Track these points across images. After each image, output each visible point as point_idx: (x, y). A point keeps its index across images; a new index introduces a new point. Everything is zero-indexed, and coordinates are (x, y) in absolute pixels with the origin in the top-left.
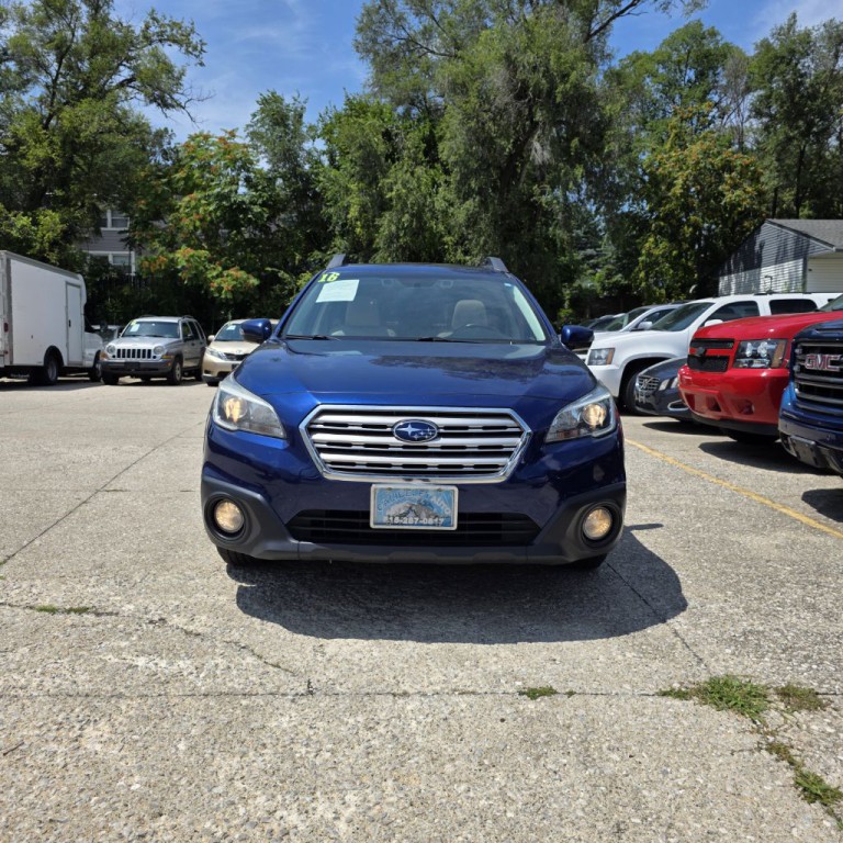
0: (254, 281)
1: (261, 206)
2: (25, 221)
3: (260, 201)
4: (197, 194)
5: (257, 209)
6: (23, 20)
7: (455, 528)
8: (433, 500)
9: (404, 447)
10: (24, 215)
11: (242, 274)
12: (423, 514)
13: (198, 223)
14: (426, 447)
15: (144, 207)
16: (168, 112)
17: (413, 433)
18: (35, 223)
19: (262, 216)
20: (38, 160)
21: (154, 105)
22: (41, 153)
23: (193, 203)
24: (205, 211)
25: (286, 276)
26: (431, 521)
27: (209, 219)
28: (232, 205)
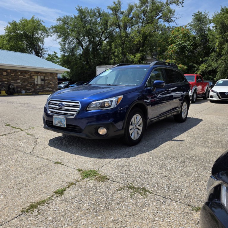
0: (186, 67)
1: (190, 46)
2: (132, 57)
3: (190, 45)
4: (173, 45)
5: (189, 47)
6: (137, 7)
7: (65, 127)
8: (62, 120)
9: (59, 108)
10: (132, 55)
11: (183, 66)
12: (61, 123)
13: (172, 53)
14: (62, 109)
15: (159, 50)
16: (170, 23)
17: (61, 105)
18: (135, 57)
19: (190, 48)
20: (137, 41)
21: (166, 22)
22: (137, 40)
23: (172, 47)
24: (174, 49)
25: (196, 65)
26: (62, 125)
27: (175, 51)
28: (181, 47)
